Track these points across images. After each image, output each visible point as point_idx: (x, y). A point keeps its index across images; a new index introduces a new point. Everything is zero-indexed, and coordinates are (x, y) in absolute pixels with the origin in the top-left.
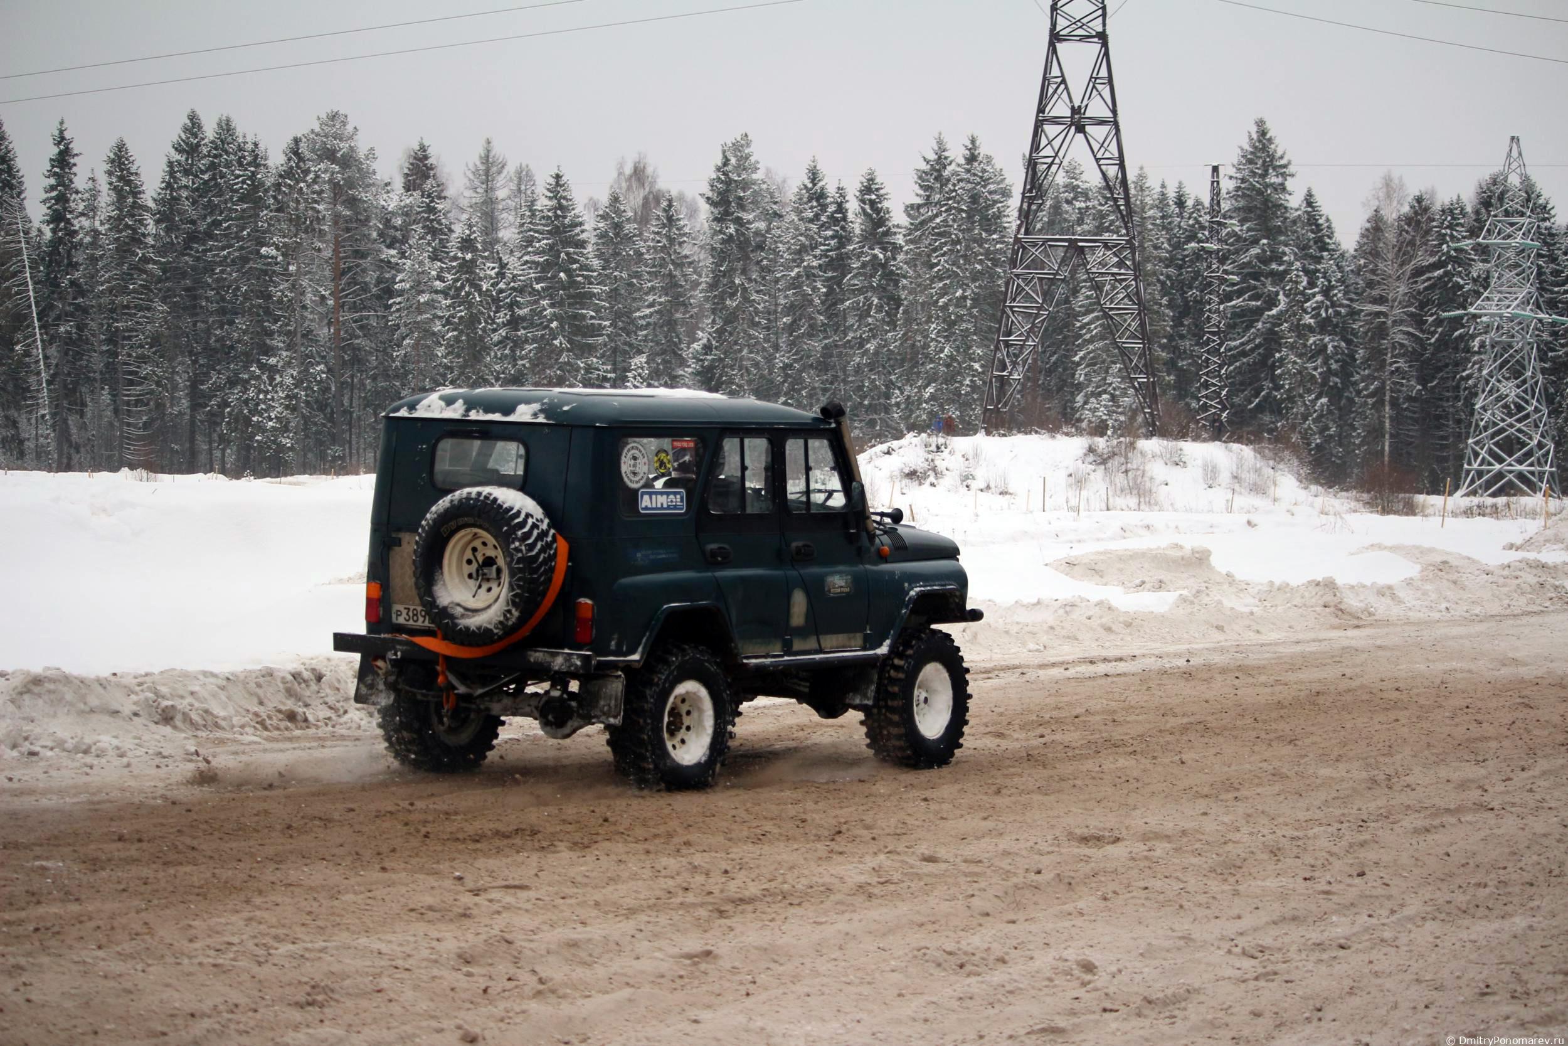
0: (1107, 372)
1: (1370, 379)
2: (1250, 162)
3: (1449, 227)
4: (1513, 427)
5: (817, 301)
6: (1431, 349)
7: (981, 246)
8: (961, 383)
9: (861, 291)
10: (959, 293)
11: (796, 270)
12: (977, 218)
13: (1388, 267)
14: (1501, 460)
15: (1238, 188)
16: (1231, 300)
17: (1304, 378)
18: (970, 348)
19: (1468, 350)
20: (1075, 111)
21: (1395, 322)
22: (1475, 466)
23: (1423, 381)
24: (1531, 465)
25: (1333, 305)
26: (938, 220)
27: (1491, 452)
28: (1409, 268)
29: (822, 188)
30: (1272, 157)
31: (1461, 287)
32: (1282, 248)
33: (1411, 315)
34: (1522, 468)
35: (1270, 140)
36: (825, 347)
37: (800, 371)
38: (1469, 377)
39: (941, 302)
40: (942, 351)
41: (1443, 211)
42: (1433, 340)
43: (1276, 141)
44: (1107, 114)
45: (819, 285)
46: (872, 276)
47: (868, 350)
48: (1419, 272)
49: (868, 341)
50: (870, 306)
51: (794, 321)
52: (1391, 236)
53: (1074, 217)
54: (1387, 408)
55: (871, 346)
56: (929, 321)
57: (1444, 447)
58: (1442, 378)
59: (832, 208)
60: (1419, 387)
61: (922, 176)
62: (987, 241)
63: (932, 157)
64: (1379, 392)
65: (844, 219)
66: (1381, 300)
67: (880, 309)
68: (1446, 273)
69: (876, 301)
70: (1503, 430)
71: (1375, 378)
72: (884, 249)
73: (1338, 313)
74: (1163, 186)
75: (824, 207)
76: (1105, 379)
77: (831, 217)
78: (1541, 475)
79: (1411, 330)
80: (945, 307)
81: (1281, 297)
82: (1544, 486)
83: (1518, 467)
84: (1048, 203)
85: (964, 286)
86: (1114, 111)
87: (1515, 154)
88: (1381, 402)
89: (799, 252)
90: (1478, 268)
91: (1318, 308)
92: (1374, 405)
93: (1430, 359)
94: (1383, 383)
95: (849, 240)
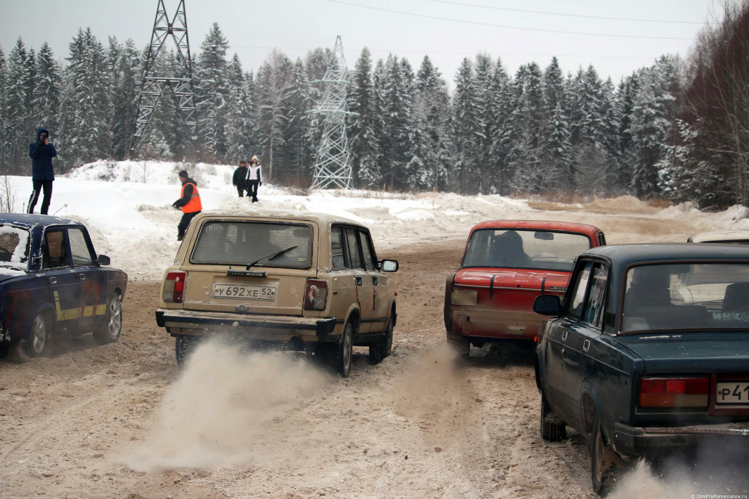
0: (150, 132)
1: (264, 137)
2: (211, 41)
3: (300, 72)
4: (334, 159)
5: (22, 99)
6: (290, 125)
7: (98, 77)
8: (89, 137)
9: (41, 95)
10: (89, 97)
11: (14, 86)
12: (97, 65)
13: (273, 88)
14: (330, 174)
15: (205, 53)
16: (200, 101)
17: (236, 137)
18: (92, 121)
19: (309, 125)
20: (170, 25)
21: (276, 113)
22: (318, 176)
23: (286, 138)
24: (343, 175)
25: (247, 105)
26: (80, 65)
27: (325, 170)
28: (282, 89)
29: (24, 49)
30: (220, 39)
31: (304, 98)
32: (224, 79)
33: (282, 109)
34: (338, 177)
35: (219, 32)
36: (25, 119)
37: (14, 130)
38: (309, 137)
39: (81, 101)
40: (81, 122)
41: (297, 65)
42: (291, 121)
43: (222, 32)
44: (182, 27)
45: (23, 92)
46: (46, 88)
47: (43, 122)
48: (286, 91)
49: (43, 117)
50: (45, 102)
51: (12, 108)
52: (273, 76)
53: (131, 64)
54: (271, 150)
55: (45, 120)
56: (75, 110)
57: (293, 167)
58: (295, 138)
59: (28, 59)
60: (284, 141)
61: (72, 46)
62: (100, 75)
63: (77, 37)
64: (268, 143)
65: (33, 63)
66: (270, 103)
67: (49, 103)
68: (298, 92)
69: (47, 100)
70: (330, 161)
71: (266, 137)
72: (51, 77)
73: (248, 109)
74: (172, 51)
75: (24, 58)
76: (149, 136)
77: (28, 62)
78: (347, 180)
79: (282, 116)
80: (82, 104)
81: (223, 101)
82: (348, 186)
83: (336, 177)
84: (121, 57)
85: (91, 94)
86: (186, 27)
87: (339, 43)
88: (268, 148)
89: (15, 78)
90: (312, 90)
91: (240, 106)
92: (265, 148)
93: (289, 129)
94: (270, 139)
95: (35, 74)
